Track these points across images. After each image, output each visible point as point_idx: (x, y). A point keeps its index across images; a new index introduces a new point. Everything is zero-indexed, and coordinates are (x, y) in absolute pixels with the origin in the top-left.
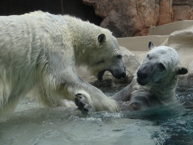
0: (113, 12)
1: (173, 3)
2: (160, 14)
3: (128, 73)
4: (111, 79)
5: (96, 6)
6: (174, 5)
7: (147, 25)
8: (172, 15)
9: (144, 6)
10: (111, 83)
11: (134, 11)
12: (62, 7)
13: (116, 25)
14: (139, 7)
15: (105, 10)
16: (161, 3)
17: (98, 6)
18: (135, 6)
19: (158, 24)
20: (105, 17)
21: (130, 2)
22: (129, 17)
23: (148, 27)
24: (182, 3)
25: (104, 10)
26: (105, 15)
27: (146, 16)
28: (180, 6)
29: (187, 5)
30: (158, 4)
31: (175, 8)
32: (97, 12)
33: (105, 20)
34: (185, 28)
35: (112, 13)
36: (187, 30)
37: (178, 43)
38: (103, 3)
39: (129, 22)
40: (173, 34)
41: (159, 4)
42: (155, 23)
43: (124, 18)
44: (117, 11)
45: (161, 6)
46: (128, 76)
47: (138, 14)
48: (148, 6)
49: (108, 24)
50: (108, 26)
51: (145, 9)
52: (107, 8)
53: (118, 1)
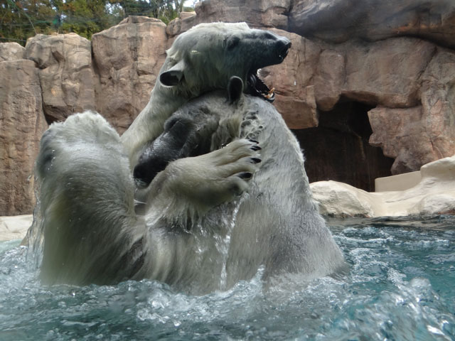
0: (403, 151)
5: (383, 146)
9: (441, 139)
11: (429, 147)
12: (363, 152)
13: (407, 165)
14: (435, 140)
17: (385, 146)
18: (429, 140)
20: (396, 157)
21: (421, 136)
22: (422, 154)
25: (393, 150)
26: (396, 155)
32: (386, 153)
33: (396, 161)
37: (433, 176)
38: (390, 142)
39: (423, 159)
43: (416, 155)
44: (407, 148)
47: (434, 149)
48: (447, 138)
50: (397, 167)
51: (443, 142)
52: (396, 146)
53: (406, 138)
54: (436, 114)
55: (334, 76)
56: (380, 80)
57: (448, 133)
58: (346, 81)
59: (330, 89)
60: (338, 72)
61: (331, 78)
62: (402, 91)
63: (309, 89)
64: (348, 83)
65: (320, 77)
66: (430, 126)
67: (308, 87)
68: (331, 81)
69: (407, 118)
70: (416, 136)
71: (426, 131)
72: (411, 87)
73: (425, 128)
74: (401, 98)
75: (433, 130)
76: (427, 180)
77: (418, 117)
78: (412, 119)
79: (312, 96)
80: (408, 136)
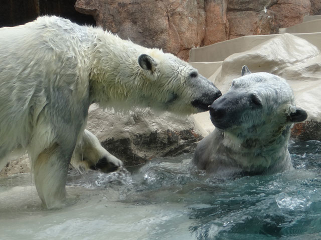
0: (128, 25)
1: (227, 8)
2: (206, 26)
3: (157, 127)
4: (128, 139)
5: (98, 15)
6: (229, 10)
7: (186, 46)
8: (226, 27)
9: (179, 14)
10: (129, 144)
11: (164, 23)
14: (172, 15)
15: (114, 21)
16: (208, 8)
17: (101, 15)
18: (165, 13)
19: (203, 43)
21: (156, 7)
22: (156, 33)
23: (188, 49)
24: (243, 7)
25: (112, 22)
26: (114, 31)
27: (183, 29)
28: (239, 13)
29: (251, 9)
30: (202, 10)
31: (232, 15)
34: (249, 48)
35: (126, 27)
36: (253, 52)
38: (109, 10)
39: (156, 40)
40: (229, 59)
41: (205, 9)
42: (200, 41)
43: (147, 34)
44: (135, 23)
45: (208, 14)
46: (158, 132)
47: (170, 27)
48: (186, 13)
51: (182, 18)
52: (118, 18)
53: (135, 6)
57: (187, 6)
70: (151, 6)
80: (138, 3)
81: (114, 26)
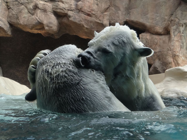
0: (157, 61)
9: (178, 56)
11: (171, 60)
13: (159, 69)
15: (152, 59)
18: (171, 56)
21: (168, 53)
22: (167, 64)
26: (152, 63)
27: (179, 62)
33: (153, 66)
37: (171, 76)
39: (167, 67)
43: (164, 64)
44: (160, 60)
47: (173, 61)
48: (181, 55)
49: (153, 68)
50: (153, 70)
51: (179, 58)
52: (154, 58)
53: (160, 53)
54: (177, 41)
55: (122, 9)
56: (149, 16)
57: (182, 52)
58: (129, 13)
59: (118, 17)
60: (125, 7)
61: (120, 10)
62: (160, 25)
63: (106, 15)
64: (130, 15)
65: (113, 8)
66: (173, 48)
67: (105, 13)
68: (120, 12)
69: (161, 41)
70: (165, 53)
71: (170, 50)
72: (165, 23)
73: (170, 48)
74: (159, 29)
75: (174, 50)
76: (168, 79)
77: (167, 41)
78: (164, 42)
79: (107, 19)
80: (161, 52)
81: (152, 61)
